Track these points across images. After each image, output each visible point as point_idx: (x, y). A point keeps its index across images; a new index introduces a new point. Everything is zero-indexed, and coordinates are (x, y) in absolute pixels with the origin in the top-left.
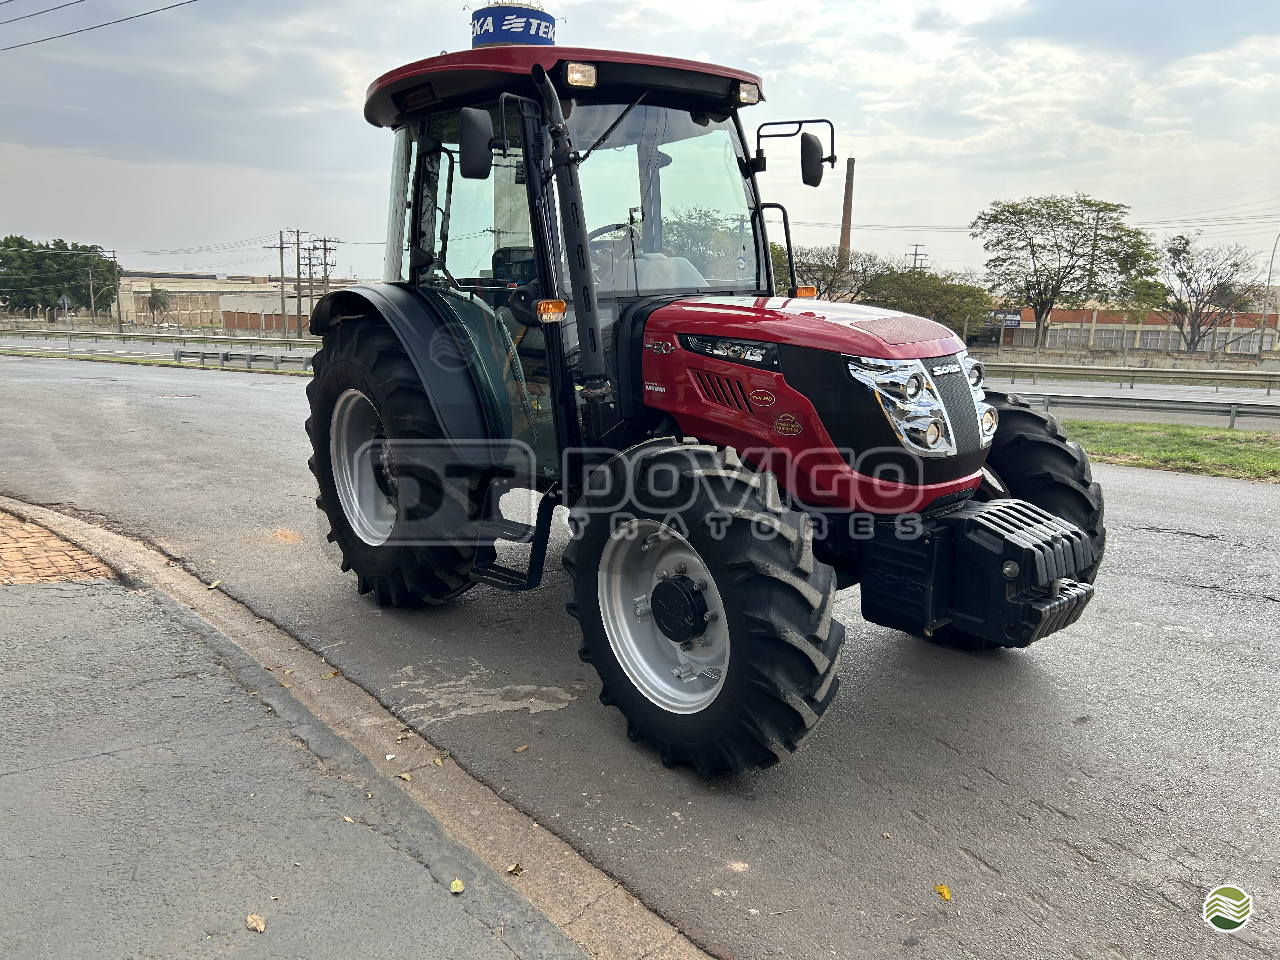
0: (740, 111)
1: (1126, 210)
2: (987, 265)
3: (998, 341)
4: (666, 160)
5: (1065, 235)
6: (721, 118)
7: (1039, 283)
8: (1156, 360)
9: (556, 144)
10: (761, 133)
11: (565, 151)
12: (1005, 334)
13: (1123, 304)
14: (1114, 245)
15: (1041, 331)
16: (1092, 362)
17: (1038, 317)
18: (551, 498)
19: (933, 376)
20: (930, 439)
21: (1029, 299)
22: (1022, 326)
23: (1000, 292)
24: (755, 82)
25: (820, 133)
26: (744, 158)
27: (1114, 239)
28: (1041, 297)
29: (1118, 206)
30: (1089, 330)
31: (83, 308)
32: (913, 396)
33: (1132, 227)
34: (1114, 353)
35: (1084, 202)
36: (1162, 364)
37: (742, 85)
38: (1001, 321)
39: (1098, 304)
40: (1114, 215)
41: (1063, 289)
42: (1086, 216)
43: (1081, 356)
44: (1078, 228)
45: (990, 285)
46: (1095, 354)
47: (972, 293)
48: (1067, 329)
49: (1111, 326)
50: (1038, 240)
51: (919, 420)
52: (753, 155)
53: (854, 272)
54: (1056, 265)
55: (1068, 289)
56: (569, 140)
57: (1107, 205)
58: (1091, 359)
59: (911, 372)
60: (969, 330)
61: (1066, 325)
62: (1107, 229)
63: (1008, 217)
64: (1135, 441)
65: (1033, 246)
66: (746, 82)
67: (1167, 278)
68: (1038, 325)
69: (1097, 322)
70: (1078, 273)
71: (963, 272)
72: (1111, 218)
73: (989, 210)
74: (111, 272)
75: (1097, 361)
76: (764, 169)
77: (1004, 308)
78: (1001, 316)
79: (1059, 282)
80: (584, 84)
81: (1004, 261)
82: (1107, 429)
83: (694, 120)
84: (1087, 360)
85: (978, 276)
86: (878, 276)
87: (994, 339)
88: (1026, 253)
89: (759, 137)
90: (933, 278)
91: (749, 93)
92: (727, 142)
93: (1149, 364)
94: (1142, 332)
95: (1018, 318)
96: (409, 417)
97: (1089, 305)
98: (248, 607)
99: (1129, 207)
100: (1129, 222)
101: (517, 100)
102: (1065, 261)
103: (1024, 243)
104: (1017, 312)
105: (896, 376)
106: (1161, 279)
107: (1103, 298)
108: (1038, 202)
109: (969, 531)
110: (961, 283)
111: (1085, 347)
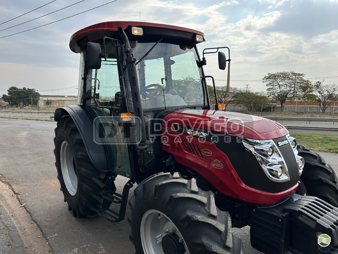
0: (197, 45)
1: (304, 75)
2: (267, 90)
3: (270, 110)
4: (173, 62)
5: (288, 82)
6: (190, 48)
7: (281, 95)
8: (315, 115)
9: (127, 56)
10: (204, 52)
11: (130, 58)
12: (273, 108)
13: (304, 100)
14: (301, 84)
15: (283, 108)
16: (297, 116)
17: (282, 104)
18: (128, 186)
19: (278, 146)
20: (279, 174)
21: (279, 99)
22: (277, 106)
23: (271, 97)
24: (201, 34)
25: (225, 52)
26: (199, 61)
27: (301, 83)
28: (282, 98)
29: (302, 74)
30: (295, 107)
31: (30, 105)
32: (270, 155)
33: (306, 80)
34: (303, 113)
35: (293, 73)
36: (316, 116)
37: (197, 35)
38: (271, 105)
39: (298, 100)
40: (301, 76)
41: (288, 96)
42: (293, 77)
43: (294, 114)
44: (291, 80)
45: (268, 95)
46: (298, 113)
47: (264, 98)
48: (289, 107)
49: (301, 106)
50: (281, 83)
51: (274, 166)
52: (202, 60)
53: (231, 93)
54: (286, 90)
55: (289, 96)
56: (132, 54)
57: (299, 74)
58: (297, 115)
59: (270, 146)
60: (263, 107)
61: (289, 106)
62: (300, 80)
63: (272, 77)
64: (314, 140)
65: (279, 85)
66: (198, 34)
67: (316, 93)
68: (282, 106)
69: (297, 105)
70: (292, 92)
71: (261, 92)
72: (300, 77)
73: (267, 76)
74: (37, 95)
75: (298, 115)
76: (205, 64)
77: (272, 102)
78: (272, 103)
79: (287, 94)
80: (139, 35)
81: (271, 89)
82: (306, 136)
83: (181, 48)
84: (296, 115)
85: (265, 93)
86: (238, 93)
87: (269, 110)
88: (277, 87)
89: (204, 53)
90: (252, 94)
91: (200, 38)
92: (193, 55)
93: (313, 116)
94: (310, 107)
95: (276, 104)
96: (80, 153)
97: (295, 100)
98: (31, 215)
99: (305, 75)
100: (305, 78)
101: (111, 40)
102: (288, 89)
103: (277, 84)
104: (276, 102)
105: (263, 147)
106: (314, 93)
107: (299, 99)
108: (280, 73)
109: (299, 216)
110: (260, 95)
111: (295, 112)
